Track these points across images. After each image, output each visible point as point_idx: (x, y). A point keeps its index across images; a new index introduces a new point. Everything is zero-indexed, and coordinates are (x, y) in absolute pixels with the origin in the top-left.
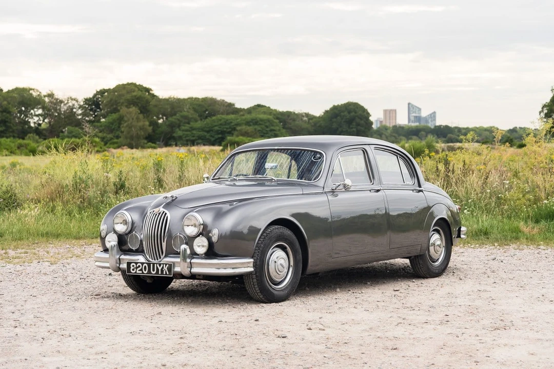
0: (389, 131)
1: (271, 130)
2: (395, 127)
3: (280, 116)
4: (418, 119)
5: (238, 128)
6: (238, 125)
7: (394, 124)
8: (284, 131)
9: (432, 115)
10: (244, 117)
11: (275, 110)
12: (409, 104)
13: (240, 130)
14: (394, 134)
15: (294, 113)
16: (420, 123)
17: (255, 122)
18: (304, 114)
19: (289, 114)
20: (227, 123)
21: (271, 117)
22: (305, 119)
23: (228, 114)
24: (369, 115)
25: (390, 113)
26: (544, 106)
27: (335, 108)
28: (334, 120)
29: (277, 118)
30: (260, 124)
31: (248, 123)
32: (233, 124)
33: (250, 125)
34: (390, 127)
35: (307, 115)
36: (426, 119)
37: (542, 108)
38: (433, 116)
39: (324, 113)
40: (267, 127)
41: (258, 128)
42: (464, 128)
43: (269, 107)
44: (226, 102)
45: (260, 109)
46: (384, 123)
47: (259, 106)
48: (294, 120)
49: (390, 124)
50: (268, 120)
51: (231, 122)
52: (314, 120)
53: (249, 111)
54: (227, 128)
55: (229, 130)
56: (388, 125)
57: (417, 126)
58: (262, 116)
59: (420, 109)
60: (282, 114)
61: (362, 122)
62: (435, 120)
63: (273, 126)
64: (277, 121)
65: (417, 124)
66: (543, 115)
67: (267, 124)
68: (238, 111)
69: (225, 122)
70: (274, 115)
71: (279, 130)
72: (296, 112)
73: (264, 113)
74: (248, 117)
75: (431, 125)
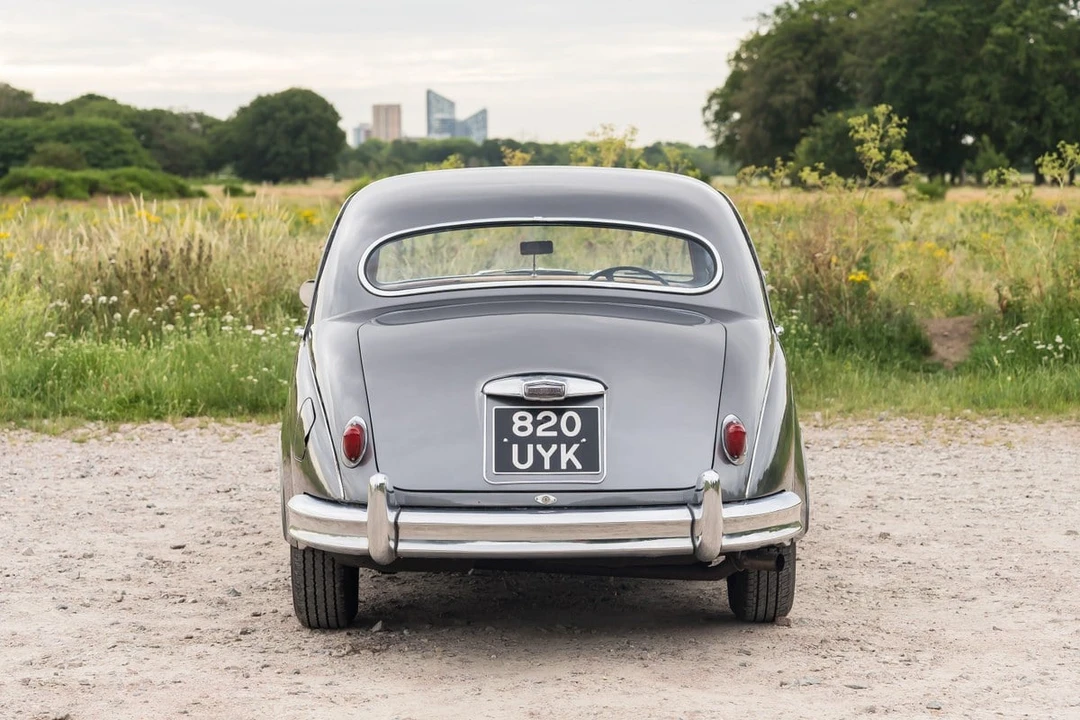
0: (385, 153)
1: (117, 152)
2: (397, 143)
3: (138, 120)
4: (449, 125)
5: (39, 148)
6: (41, 140)
7: (396, 137)
8: (145, 154)
9: (480, 118)
10: (53, 123)
11: (128, 107)
12: (429, 92)
13: (44, 152)
14: (397, 160)
15: (171, 114)
16: (453, 134)
17: (80, 134)
18: (193, 116)
19: (158, 115)
20: (15, 135)
21: (115, 123)
22: (196, 125)
23: (18, 115)
24: (336, 117)
25: (388, 113)
26: (713, 96)
27: (261, 102)
28: (260, 128)
29: (133, 125)
30: (92, 139)
31: (63, 137)
32: (28, 138)
33: (67, 142)
34: (386, 144)
35: (200, 117)
36: (465, 126)
37: (710, 100)
38: (482, 117)
39: (238, 113)
40: (107, 144)
41: (85, 146)
42: (548, 146)
43: (114, 101)
44: (14, 90)
45: (94, 104)
46: (374, 136)
47: (91, 97)
48: (171, 129)
49: (386, 137)
50: (110, 130)
51: (25, 135)
52: (216, 128)
53: (70, 108)
54: (15, 148)
55: (19, 152)
56: (383, 138)
57: (446, 142)
58: (95, 120)
59: (452, 105)
60: (145, 115)
61: (322, 133)
62: (484, 127)
63: (120, 141)
64: (130, 131)
65: (446, 136)
66: (710, 115)
67: (107, 138)
68: (40, 109)
69: (12, 134)
70: (126, 117)
71: (135, 152)
72: (176, 112)
73: (103, 113)
74: (65, 122)
75: (476, 139)
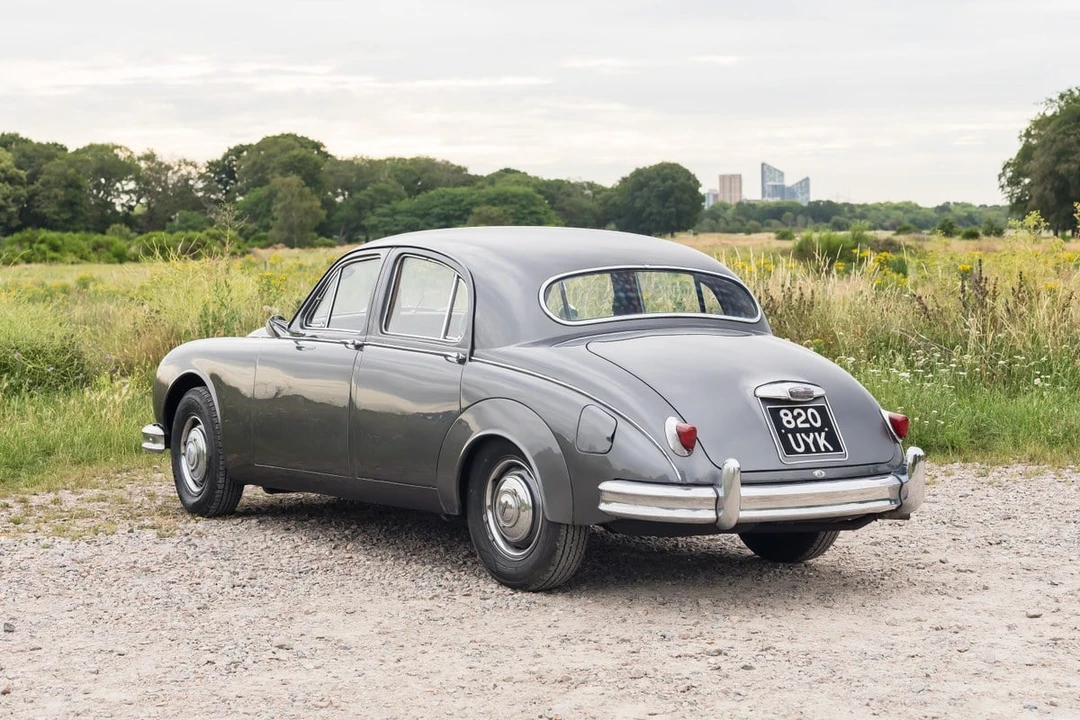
0: (730, 212)
1: (532, 213)
2: (740, 204)
3: (543, 188)
4: (780, 190)
5: (476, 210)
6: (473, 204)
7: (738, 200)
8: (553, 213)
9: (803, 184)
10: (483, 191)
11: (536, 178)
12: (763, 165)
13: (480, 213)
14: (740, 218)
15: (569, 182)
16: (783, 198)
17: (502, 199)
18: (585, 185)
19: (559, 185)
20: (455, 201)
21: (530, 190)
22: (588, 192)
23: (456, 185)
24: (697, 184)
25: (731, 181)
26: (1007, 165)
27: (639, 173)
28: (638, 194)
29: (540, 192)
30: (512, 203)
31: (492, 201)
32: (465, 203)
33: (494, 205)
34: (731, 206)
35: (591, 186)
36: (791, 191)
37: (1004, 168)
38: (805, 184)
39: (620, 182)
40: (524, 207)
41: (511, 209)
42: (859, 206)
43: (525, 173)
44: (452, 165)
45: (510, 176)
46: (720, 199)
47: (507, 171)
48: (569, 195)
49: (731, 200)
50: (526, 196)
51: (462, 200)
52: (604, 194)
53: (492, 179)
54: (455, 210)
55: (457, 213)
56: (728, 201)
57: (778, 203)
58: (515, 189)
59: (782, 174)
60: (549, 184)
61: (686, 196)
62: (808, 191)
63: (534, 205)
64: (540, 196)
65: (777, 199)
66: (1004, 180)
67: (524, 202)
68: (472, 181)
69: (452, 200)
70: (535, 186)
71: (545, 213)
72: (572, 182)
73: (518, 183)
74: (490, 190)
75: (802, 201)
